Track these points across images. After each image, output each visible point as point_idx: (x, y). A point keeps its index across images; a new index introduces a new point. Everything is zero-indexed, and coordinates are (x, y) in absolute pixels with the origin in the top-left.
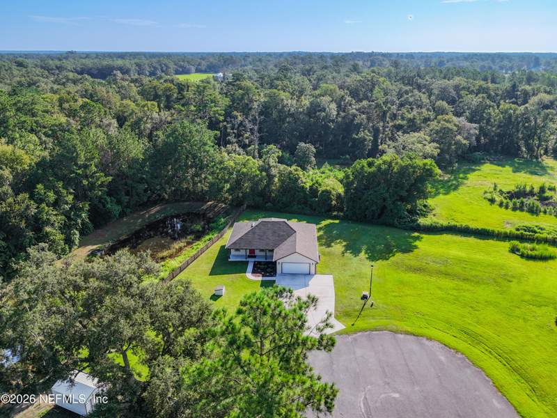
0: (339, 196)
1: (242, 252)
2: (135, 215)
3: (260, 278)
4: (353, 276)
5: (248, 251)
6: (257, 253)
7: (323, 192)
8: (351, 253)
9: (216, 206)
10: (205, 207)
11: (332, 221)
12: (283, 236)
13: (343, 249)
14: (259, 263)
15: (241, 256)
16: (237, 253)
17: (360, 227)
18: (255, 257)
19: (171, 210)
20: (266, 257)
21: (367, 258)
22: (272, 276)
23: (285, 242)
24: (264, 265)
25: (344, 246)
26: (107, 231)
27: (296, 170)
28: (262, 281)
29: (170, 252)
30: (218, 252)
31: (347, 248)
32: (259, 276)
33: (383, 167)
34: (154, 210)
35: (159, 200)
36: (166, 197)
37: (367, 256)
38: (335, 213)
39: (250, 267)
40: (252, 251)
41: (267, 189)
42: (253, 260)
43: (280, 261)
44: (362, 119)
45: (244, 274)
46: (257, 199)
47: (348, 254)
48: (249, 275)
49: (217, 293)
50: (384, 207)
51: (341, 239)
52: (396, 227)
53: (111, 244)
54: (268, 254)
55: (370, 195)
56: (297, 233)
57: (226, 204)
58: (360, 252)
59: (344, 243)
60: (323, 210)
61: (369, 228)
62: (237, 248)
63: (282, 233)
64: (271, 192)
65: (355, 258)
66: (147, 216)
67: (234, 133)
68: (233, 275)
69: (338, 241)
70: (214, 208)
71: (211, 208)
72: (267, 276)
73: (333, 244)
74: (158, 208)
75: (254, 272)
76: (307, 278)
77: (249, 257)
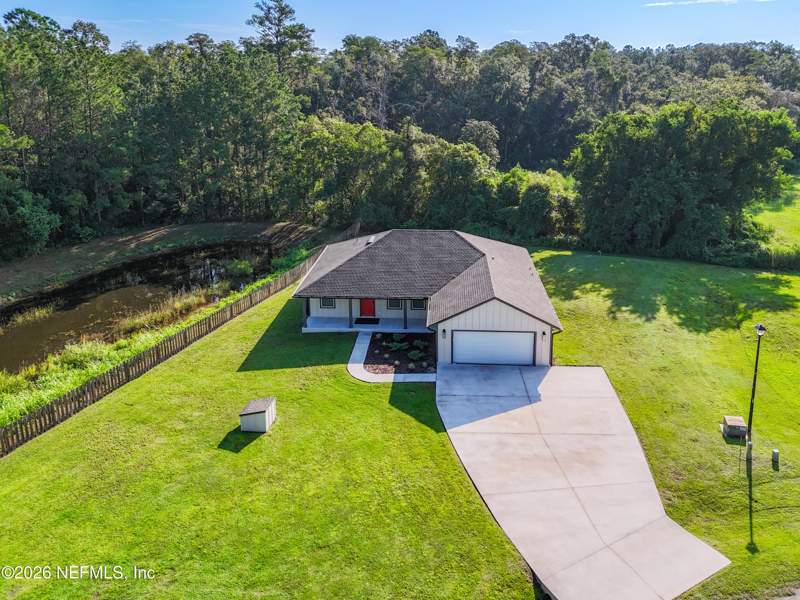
0: (564, 203)
1: (341, 309)
2: (103, 243)
3: (387, 377)
4: (664, 369)
5: (356, 305)
6: (381, 310)
7: (531, 189)
8: (632, 312)
9: (293, 229)
10: (268, 232)
11: (555, 253)
12: (450, 264)
13: (609, 303)
14: (387, 337)
15: (338, 320)
16: (327, 312)
17: (628, 260)
18: (376, 321)
19: (191, 236)
20: (405, 322)
21: (680, 325)
22: (423, 371)
23: (458, 278)
24: (402, 341)
25: (608, 296)
26: (18, 271)
27: (469, 149)
28: (395, 385)
29: (157, 316)
30: (277, 313)
31: (619, 300)
32: (385, 372)
33: (673, 122)
34: (151, 236)
35: (167, 215)
36: (184, 207)
37: (675, 319)
38: (561, 236)
39: (361, 348)
40: (367, 305)
41: (405, 193)
42: (370, 329)
43: (448, 325)
44: (578, 94)
45: (341, 366)
46: (384, 210)
47: (625, 314)
48: (357, 370)
49: (249, 424)
50: (679, 216)
51: (594, 282)
52: (710, 262)
53: (13, 300)
54: (412, 314)
55: (647, 186)
56: (488, 257)
57: (314, 225)
58: (654, 310)
59: (606, 292)
60: (532, 232)
61: (653, 263)
62: (327, 294)
63: (447, 259)
64: (414, 198)
65: (647, 324)
66: (133, 246)
67: (337, 94)
68: (309, 370)
69: (589, 286)
70: (290, 233)
71: (283, 234)
72: (411, 371)
73: (577, 293)
74: (163, 231)
75: (371, 360)
76: (529, 376)
77: (359, 321)
